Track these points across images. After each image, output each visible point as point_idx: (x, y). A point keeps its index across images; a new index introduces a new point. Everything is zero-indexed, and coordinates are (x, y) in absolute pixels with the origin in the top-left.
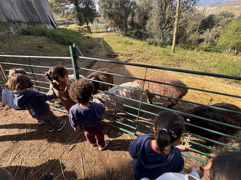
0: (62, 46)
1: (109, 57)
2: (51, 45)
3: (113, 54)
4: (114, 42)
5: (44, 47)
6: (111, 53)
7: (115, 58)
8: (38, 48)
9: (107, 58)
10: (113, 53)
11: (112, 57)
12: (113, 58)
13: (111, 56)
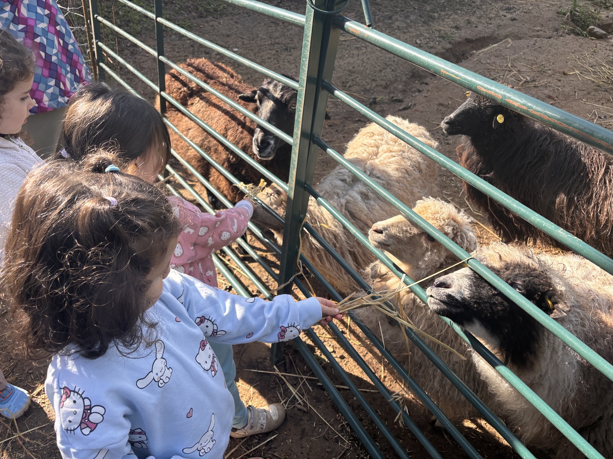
1: (573, 32)
3: (603, 14)
9: (557, 30)
10: (606, 8)
13: (584, 27)
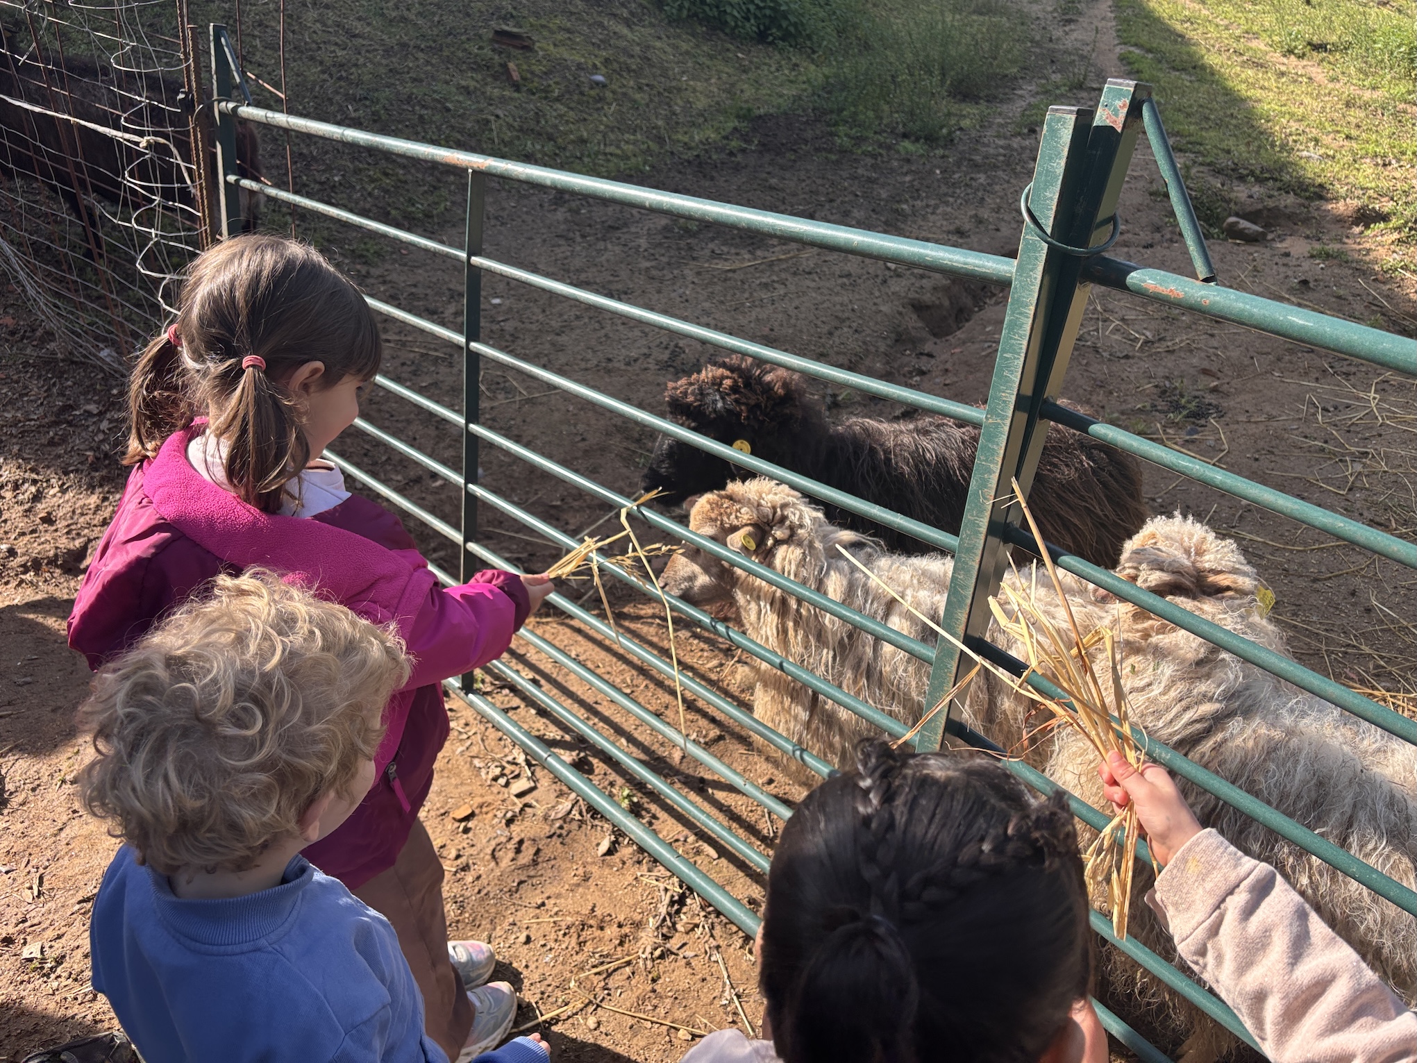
0: (684, 46)
2: (601, 25)
3: (1241, 192)
4: (1256, 36)
5: (543, 45)
6: (1218, 172)
7: (1281, 246)
8: (487, 52)
9: (1158, 229)
10: (1242, 178)
11: (1234, 233)
12: (1252, 239)
